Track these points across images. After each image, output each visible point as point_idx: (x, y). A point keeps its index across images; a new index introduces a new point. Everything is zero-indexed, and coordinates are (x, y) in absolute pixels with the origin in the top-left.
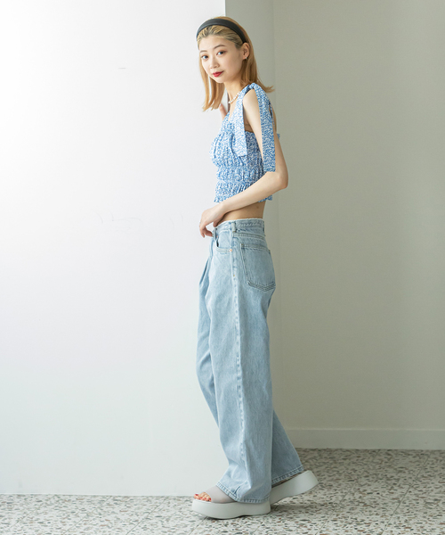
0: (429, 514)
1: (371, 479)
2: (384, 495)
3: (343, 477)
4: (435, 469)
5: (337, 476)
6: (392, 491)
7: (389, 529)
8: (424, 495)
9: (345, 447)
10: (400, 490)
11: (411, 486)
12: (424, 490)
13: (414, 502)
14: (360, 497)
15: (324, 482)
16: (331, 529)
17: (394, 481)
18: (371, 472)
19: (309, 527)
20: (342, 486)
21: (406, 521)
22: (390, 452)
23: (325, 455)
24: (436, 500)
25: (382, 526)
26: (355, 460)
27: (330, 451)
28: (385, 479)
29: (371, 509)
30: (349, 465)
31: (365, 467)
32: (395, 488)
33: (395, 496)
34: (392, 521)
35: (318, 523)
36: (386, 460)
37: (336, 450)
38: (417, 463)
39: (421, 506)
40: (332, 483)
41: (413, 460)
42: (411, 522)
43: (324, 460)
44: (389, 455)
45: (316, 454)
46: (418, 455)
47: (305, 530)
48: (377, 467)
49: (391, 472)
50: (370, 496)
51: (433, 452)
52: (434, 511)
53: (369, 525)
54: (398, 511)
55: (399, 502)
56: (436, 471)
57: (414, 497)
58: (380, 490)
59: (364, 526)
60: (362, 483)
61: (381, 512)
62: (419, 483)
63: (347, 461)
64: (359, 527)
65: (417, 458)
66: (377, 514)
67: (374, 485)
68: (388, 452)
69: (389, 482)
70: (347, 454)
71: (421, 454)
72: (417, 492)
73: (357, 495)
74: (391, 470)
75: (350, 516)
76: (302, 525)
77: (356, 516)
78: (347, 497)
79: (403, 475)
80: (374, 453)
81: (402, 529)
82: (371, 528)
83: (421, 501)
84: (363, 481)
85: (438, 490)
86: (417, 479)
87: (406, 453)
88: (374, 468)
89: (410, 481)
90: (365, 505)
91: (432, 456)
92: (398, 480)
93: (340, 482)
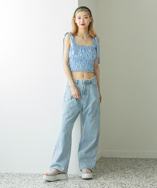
0: (147, 181)
1: (129, 168)
2: (132, 174)
3: (119, 168)
4: (151, 165)
5: (117, 167)
6: (135, 173)
7: (132, 186)
8: (146, 174)
9: (121, 157)
10: (138, 172)
11: (142, 171)
12: (146, 172)
13: (142, 177)
14: (124, 175)
15: (112, 169)
16: (112, 186)
17: (136, 169)
18: (129, 166)
19: (105, 185)
20: (118, 171)
21: (138, 183)
22: (137, 159)
23: (114, 160)
24: (150, 176)
25: (130, 185)
26: (124, 162)
27: (116, 158)
28: (133, 169)
29: (127, 179)
30: (122, 163)
31: (127, 164)
32: (137, 172)
33: (136, 175)
34: (133, 184)
35: (108, 184)
36: (135, 162)
37: (118, 158)
38: (145, 163)
39: (144, 178)
40: (115, 170)
41: (144, 162)
42: (140, 184)
43: (113, 162)
44: (136, 160)
45: (111, 160)
46: (146, 160)
47: (103, 186)
48: (132, 164)
49: (136, 166)
50: (127, 175)
51: (151, 159)
52: (149, 180)
53: (125, 185)
54: (136, 180)
55: (137, 177)
56: (152, 166)
57: (143, 175)
58: (131, 172)
59: (124, 185)
60: (125, 170)
61: (130, 180)
62: (145, 170)
63: (121, 162)
64: (122, 185)
65: (146, 161)
66: (129, 181)
67: (129, 171)
68: (136, 159)
69: (135, 170)
70: (122, 160)
71: (147, 160)
72: (144, 173)
73: (123, 174)
74: (136, 165)
75: (120, 181)
76: (102, 184)
77: (122, 182)
78: (119, 175)
79: (140, 167)
80: (131, 159)
81: (137, 186)
82: (126, 186)
83: (145, 176)
84: (126, 169)
85: (151, 173)
86: (145, 169)
87: (142, 159)
88: (130, 164)
89: (142, 169)
90: (125, 178)
91: (151, 160)
92: (138, 169)
93: (118, 169)
